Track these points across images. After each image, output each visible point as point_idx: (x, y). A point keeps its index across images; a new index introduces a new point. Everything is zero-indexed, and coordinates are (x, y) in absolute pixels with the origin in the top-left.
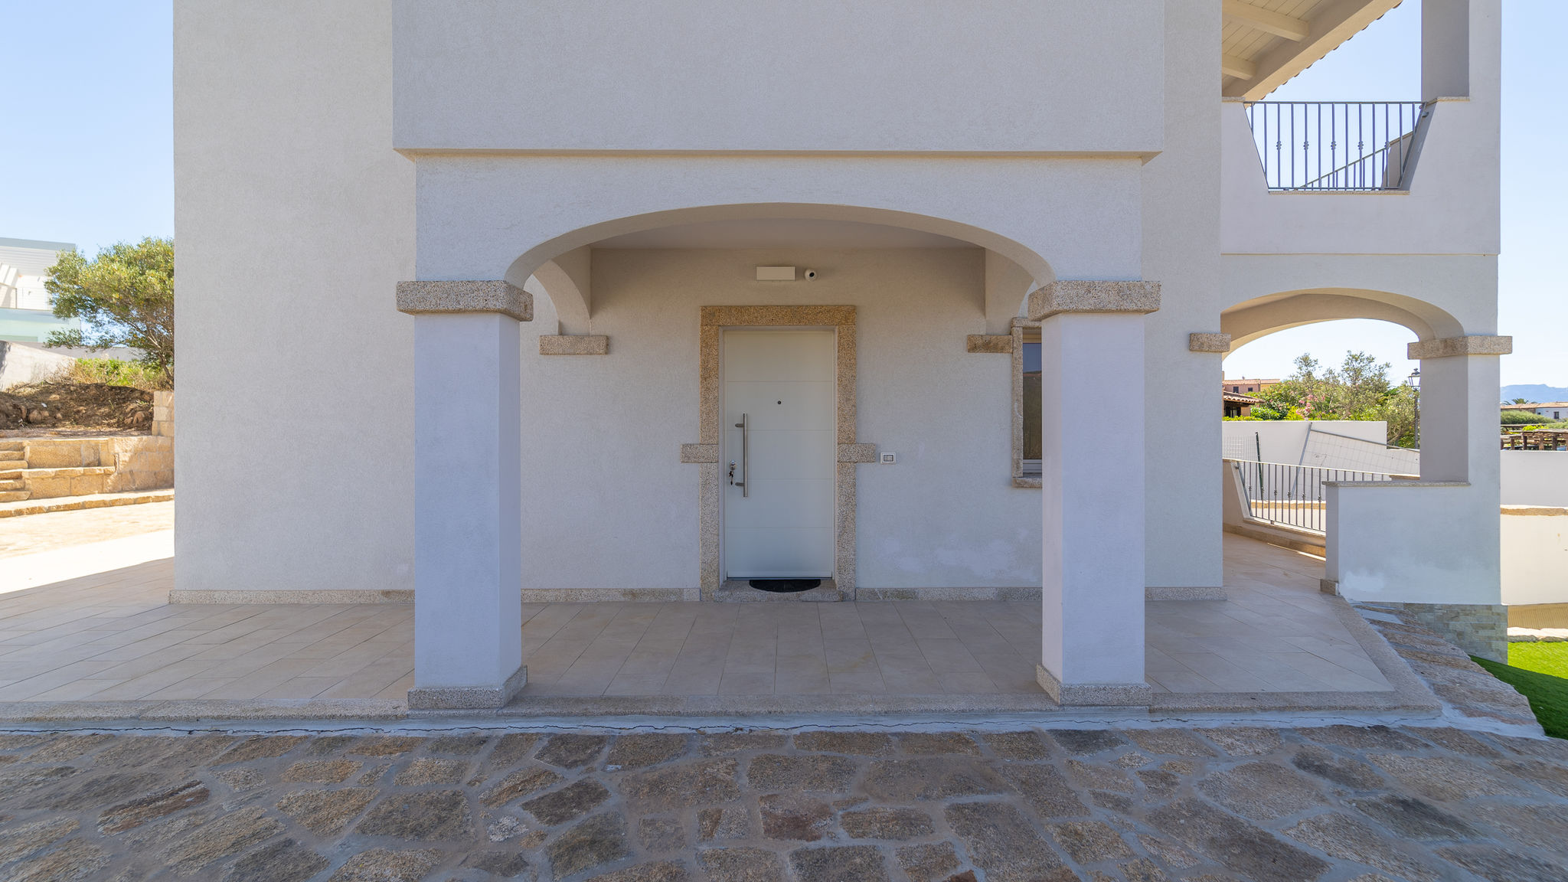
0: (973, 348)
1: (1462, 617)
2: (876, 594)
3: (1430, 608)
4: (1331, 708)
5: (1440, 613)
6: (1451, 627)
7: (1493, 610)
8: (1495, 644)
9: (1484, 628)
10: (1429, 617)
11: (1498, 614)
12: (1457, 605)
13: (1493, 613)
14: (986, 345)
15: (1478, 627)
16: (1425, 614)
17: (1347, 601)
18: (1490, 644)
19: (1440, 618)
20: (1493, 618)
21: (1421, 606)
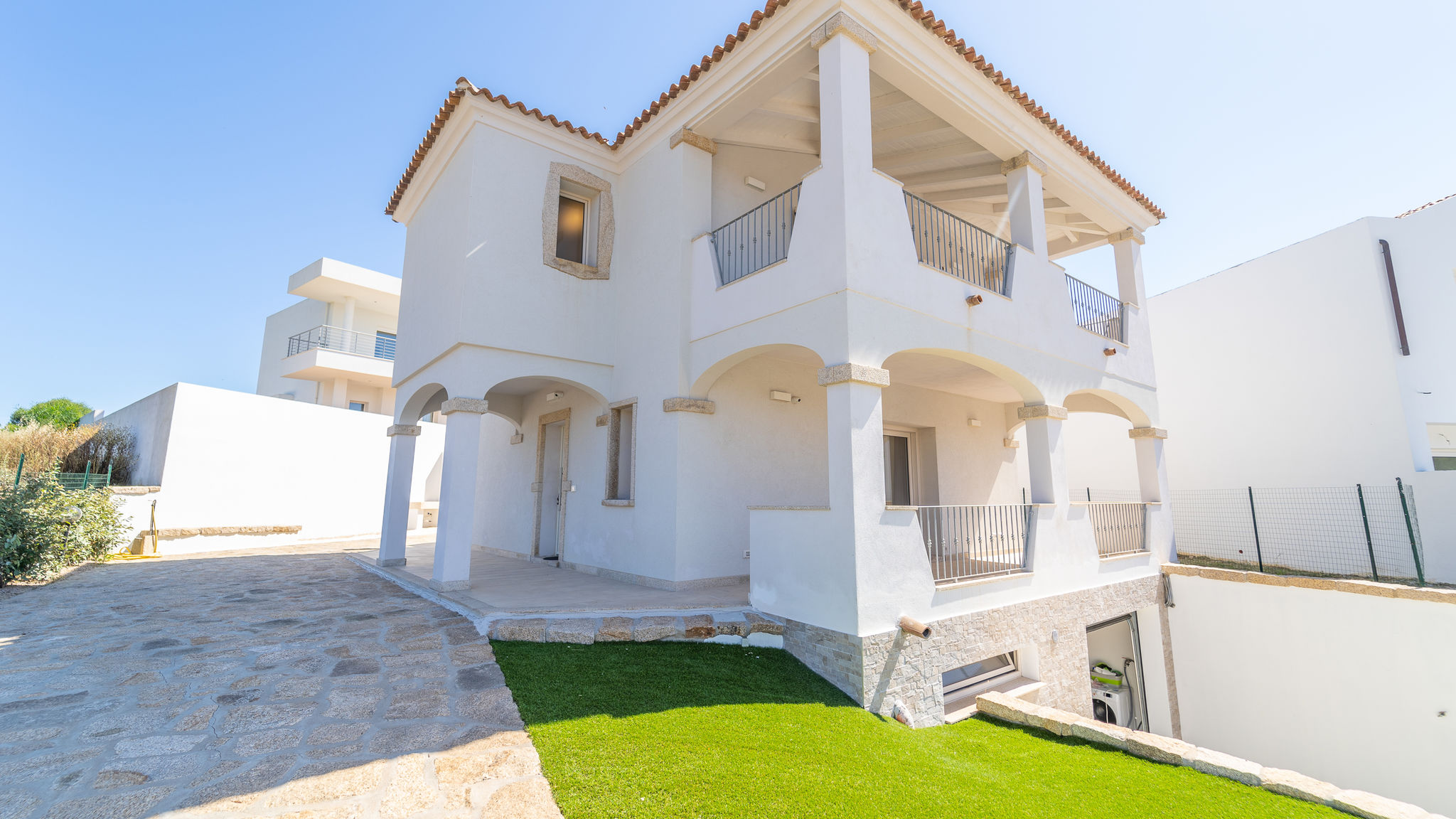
0: (598, 424)
1: (826, 642)
2: (564, 565)
3: (803, 627)
5: (809, 633)
6: (818, 650)
7: (850, 640)
8: (853, 678)
9: (842, 657)
10: (802, 635)
11: (854, 646)
12: (822, 628)
13: (849, 643)
14: (601, 422)
15: (839, 656)
16: (800, 632)
17: (753, 609)
18: (848, 676)
19: (810, 639)
20: (850, 648)
21: (797, 624)
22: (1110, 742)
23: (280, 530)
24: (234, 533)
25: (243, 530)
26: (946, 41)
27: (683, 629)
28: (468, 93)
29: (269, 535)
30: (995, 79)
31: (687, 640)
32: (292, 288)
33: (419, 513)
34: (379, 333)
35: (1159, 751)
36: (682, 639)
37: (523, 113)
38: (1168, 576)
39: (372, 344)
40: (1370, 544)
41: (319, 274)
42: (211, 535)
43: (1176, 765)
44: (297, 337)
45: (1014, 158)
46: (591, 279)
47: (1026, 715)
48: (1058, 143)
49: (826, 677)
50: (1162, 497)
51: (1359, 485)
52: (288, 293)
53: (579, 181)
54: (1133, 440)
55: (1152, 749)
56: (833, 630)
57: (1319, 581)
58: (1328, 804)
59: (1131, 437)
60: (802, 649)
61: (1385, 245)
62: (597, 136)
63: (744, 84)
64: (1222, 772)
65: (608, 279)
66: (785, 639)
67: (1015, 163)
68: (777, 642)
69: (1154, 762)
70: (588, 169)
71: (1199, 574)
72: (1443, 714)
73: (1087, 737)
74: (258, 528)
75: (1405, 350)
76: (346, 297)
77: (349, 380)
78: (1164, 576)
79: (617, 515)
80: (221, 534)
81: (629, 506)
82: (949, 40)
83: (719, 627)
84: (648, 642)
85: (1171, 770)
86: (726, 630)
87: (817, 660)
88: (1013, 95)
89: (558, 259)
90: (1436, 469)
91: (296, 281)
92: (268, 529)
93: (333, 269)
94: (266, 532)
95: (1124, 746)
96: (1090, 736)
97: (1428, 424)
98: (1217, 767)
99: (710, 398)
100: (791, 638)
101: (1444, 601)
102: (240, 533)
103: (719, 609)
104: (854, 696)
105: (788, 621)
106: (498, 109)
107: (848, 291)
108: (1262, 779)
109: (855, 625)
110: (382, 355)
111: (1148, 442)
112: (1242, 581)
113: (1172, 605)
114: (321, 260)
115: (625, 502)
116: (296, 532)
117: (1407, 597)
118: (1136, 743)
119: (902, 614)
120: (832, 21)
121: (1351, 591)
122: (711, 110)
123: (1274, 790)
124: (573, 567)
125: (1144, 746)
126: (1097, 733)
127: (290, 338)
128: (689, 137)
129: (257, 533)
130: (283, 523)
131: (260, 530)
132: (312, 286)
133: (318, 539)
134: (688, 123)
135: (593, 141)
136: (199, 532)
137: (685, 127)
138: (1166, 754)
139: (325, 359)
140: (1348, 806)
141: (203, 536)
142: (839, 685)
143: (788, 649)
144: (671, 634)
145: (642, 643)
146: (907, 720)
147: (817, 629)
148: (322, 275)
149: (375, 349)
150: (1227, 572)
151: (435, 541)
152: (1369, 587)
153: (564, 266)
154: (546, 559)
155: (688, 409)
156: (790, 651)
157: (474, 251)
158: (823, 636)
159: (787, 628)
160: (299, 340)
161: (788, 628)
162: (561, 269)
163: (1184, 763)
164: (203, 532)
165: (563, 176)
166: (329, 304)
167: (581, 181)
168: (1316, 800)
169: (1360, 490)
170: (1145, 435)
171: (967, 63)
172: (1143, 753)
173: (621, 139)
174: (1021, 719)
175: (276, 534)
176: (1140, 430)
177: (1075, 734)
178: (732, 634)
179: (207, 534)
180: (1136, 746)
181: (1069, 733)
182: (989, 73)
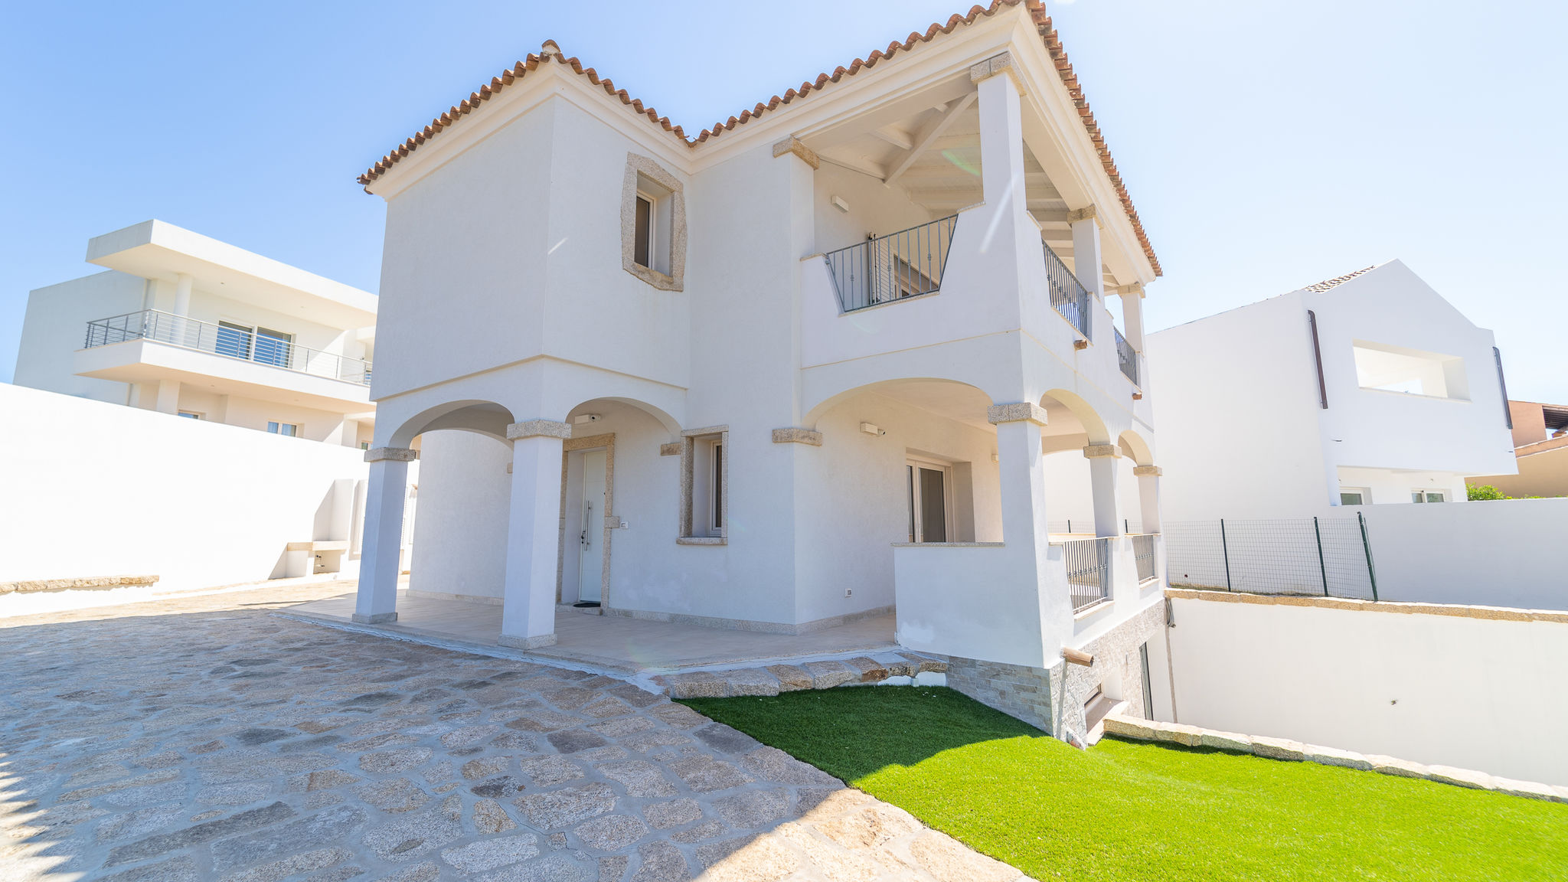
0: (663, 453)
1: (1003, 676)
2: (614, 612)
3: (973, 663)
4: (588, 662)
5: (981, 669)
6: (992, 685)
7: (1034, 673)
8: (1038, 709)
9: (1025, 690)
10: (972, 672)
11: (1040, 677)
12: (997, 663)
13: (1033, 676)
14: (668, 451)
15: (1020, 688)
16: (969, 669)
17: (902, 648)
18: (1033, 708)
19: (982, 674)
20: (1036, 681)
21: (964, 661)
22: (1236, 747)
23: (128, 583)
24: (64, 589)
25: (78, 584)
26: (1071, 94)
27: (859, 673)
28: (554, 60)
29: (114, 590)
30: (1093, 135)
31: (862, 684)
32: (91, 257)
33: (309, 556)
34: (221, 323)
35: (1283, 750)
36: (857, 683)
37: (609, 93)
38: (1170, 600)
39: (212, 335)
40: (1323, 567)
41: (149, 242)
42: (31, 591)
43: (1301, 761)
44: (104, 323)
45: (1081, 209)
46: (667, 290)
47: (1154, 731)
48: (1114, 197)
49: (1004, 710)
50: (1161, 529)
51: (1315, 518)
52: (87, 261)
53: (655, 177)
54: (1136, 477)
55: (1276, 749)
56: (1013, 663)
57: (1301, 599)
58: (1427, 778)
59: (1135, 474)
60: (972, 686)
61: (1311, 314)
62: (678, 131)
63: (877, 104)
64: (1339, 762)
65: (682, 291)
66: (948, 676)
67: (1081, 214)
68: (939, 680)
69: (1280, 760)
70: (663, 165)
71: (1199, 597)
72: (1394, 702)
73: (1216, 745)
74: (99, 581)
75: (1325, 405)
76: (179, 274)
77: (182, 383)
78: (1167, 600)
79: (701, 556)
80: (46, 589)
81: (722, 544)
82: (1074, 93)
83: (891, 669)
84: (829, 689)
85: (1297, 764)
86: (897, 671)
87: (991, 694)
88: (1100, 152)
89: (636, 264)
90: (1343, 503)
91: (97, 248)
92: (114, 581)
93: (166, 235)
94: (110, 585)
95: (1251, 749)
96: (1218, 744)
97: (1338, 466)
98: (1334, 759)
99: (818, 428)
100: (956, 676)
101: (1398, 611)
102: (73, 587)
103: (872, 650)
104: (1042, 726)
105: (952, 658)
106: (583, 82)
107: (1021, 331)
108: (1372, 764)
109: (1040, 657)
110: (236, 353)
111: (1149, 478)
112: (1236, 601)
113: (1173, 626)
114: (149, 224)
115: (716, 540)
116: (150, 584)
117: (1371, 610)
118: (1261, 746)
119: (1063, 646)
120: (999, 58)
121: (1327, 607)
122: (829, 123)
123: (1385, 772)
124: (627, 614)
125: (1269, 748)
126: (1226, 740)
127: (90, 323)
128: (798, 148)
129: (98, 587)
130: (135, 574)
131: (102, 583)
132: (133, 258)
133: (178, 592)
134: (797, 133)
135: (672, 135)
136: (14, 588)
137: (792, 135)
138: (1289, 752)
139: (154, 354)
140: (1443, 777)
141: (19, 594)
142: (1021, 717)
143: (953, 686)
144: (849, 679)
145: (823, 691)
146: (1080, 745)
147: (991, 664)
148: (153, 241)
149: (215, 346)
150: (1223, 595)
151: (357, 591)
152: (1341, 603)
153: (643, 273)
154: (577, 606)
155: (802, 441)
156: (955, 689)
157: (556, 247)
158: (997, 670)
159: (950, 665)
160: (107, 327)
161: (953, 664)
162: (640, 276)
163: (1306, 758)
164: (20, 587)
165: (640, 169)
166: (149, 281)
167: (657, 178)
168: (1418, 776)
169: (1316, 522)
170: (1148, 473)
171: (1079, 116)
172: (1269, 753)
173: (705, 136)
174: (1150, 735)
175: (123, 588)
176: (1144, 468)
177: (1204, 743)
178: (902, 675)
179: (25, 591)
180: (1262, 748)
181: (1200, 743)
182: (1092, 129)
